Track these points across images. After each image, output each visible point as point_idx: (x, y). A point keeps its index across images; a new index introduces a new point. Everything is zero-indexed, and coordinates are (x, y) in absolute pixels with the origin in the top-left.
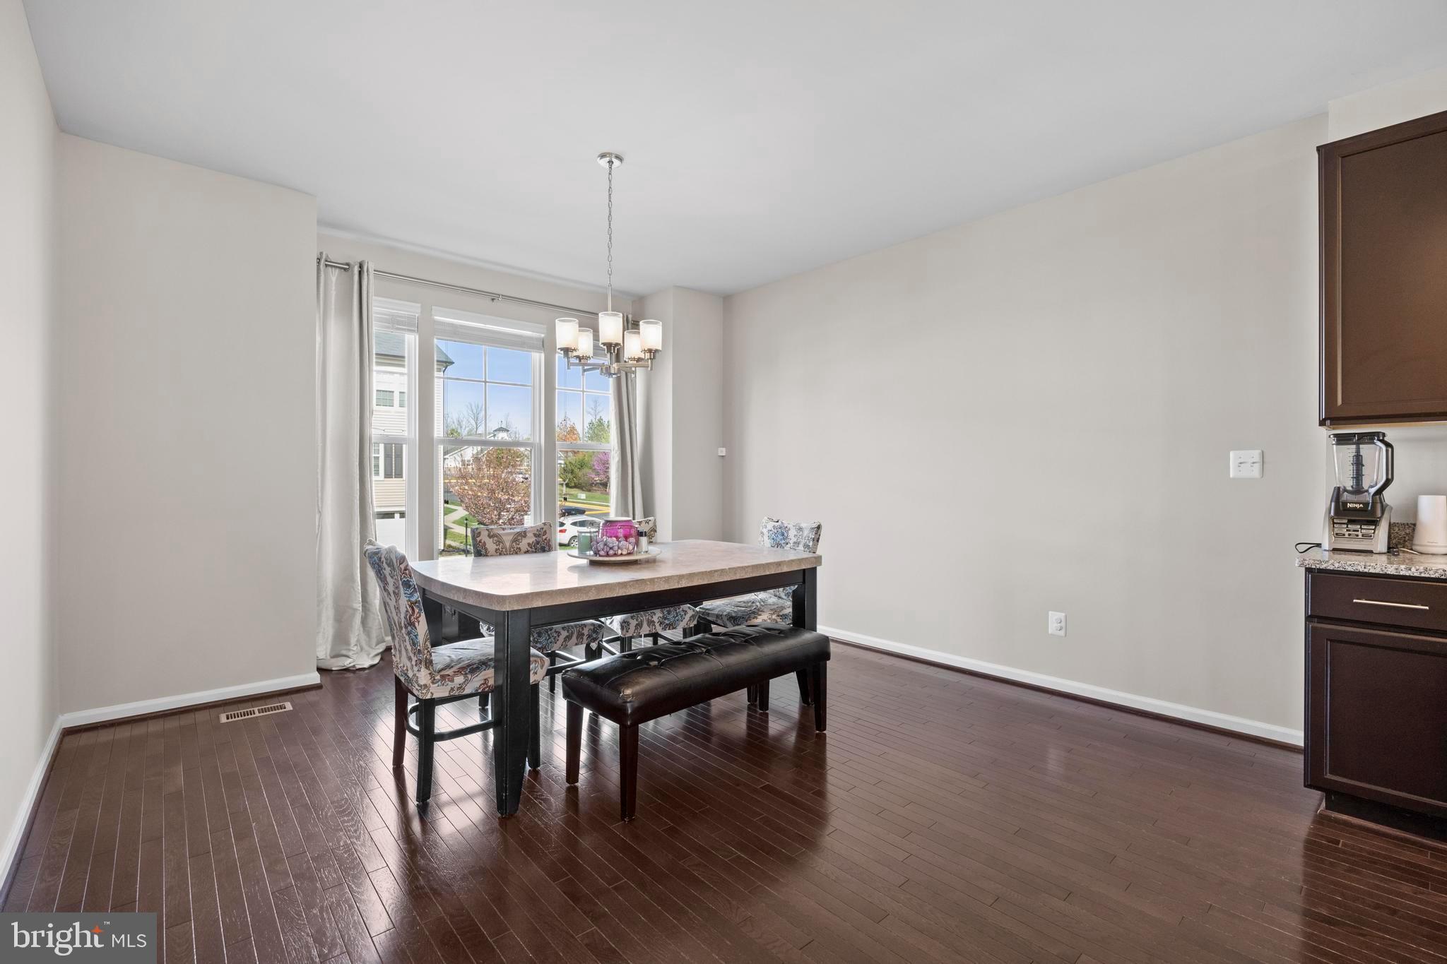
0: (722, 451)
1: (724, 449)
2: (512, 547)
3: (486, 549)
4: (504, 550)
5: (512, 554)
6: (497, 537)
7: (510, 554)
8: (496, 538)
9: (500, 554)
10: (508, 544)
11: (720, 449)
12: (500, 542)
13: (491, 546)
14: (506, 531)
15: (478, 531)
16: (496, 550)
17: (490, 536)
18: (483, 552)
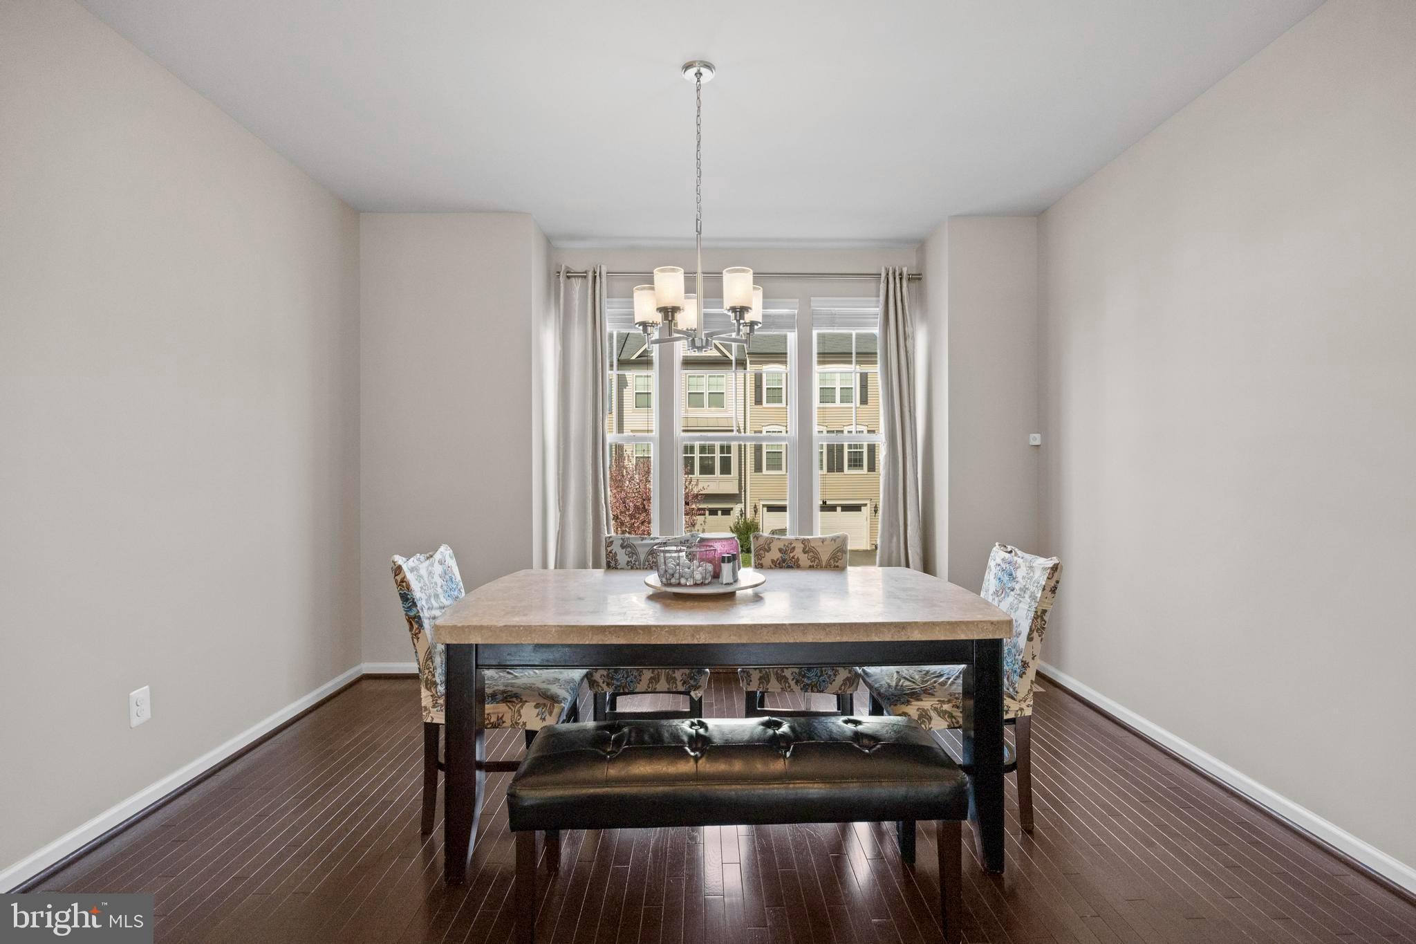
0: (1036, 439)
1: (1038, 436)
2: (647, 560)
3: (616, 561)
4: (637, 563)
5: (646, 568)
6: (631, 547)
7: (643, 568)
8: (629, 549)
9: (632, 568)
10: (642, 557)
11: (1032, 436)
12: (633, 553)
13: (622, 557)
14: (644, 542)
15: (611, 539)
16: (628, 562)
17: (623, 547)
18: (613, 564)
